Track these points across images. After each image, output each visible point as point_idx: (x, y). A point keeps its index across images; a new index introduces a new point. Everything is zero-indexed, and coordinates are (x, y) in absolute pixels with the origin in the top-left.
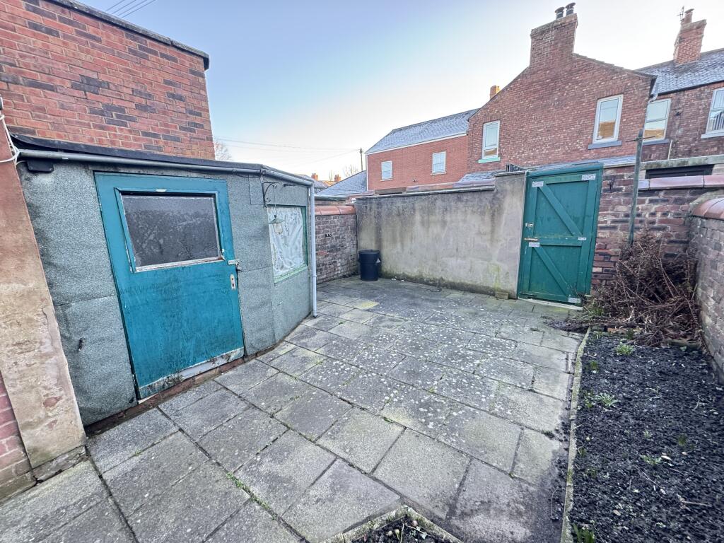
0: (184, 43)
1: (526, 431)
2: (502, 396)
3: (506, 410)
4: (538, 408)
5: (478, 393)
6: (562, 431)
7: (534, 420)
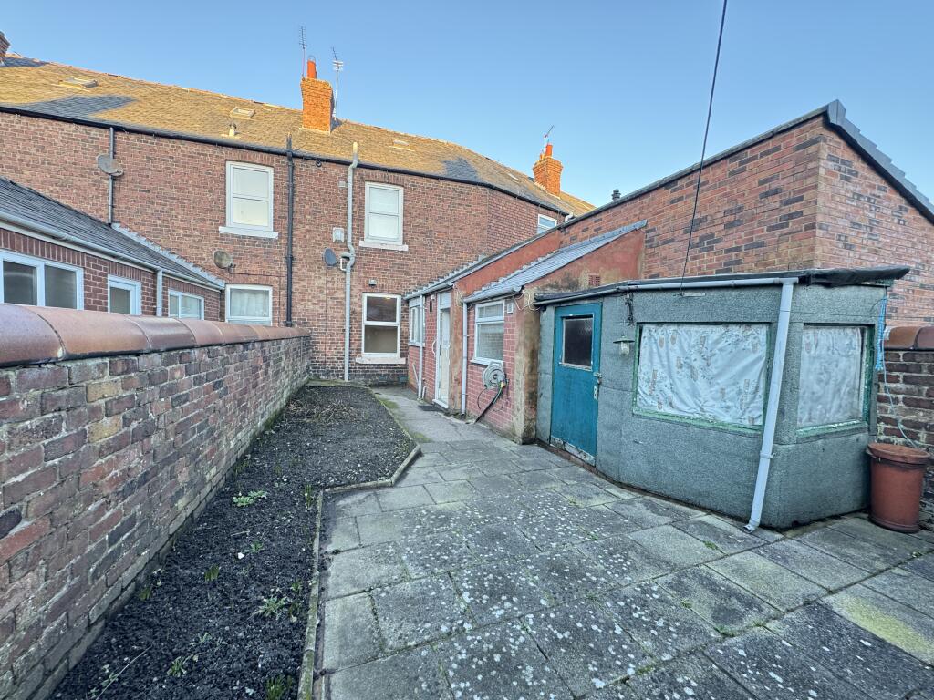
0: (784, 123)
1: (356, 545)
2: (395, 563)
3: (382, 551)
4: (354, 572)
5: (419, 552)
6: (326, 561)
7: (353, 557)
